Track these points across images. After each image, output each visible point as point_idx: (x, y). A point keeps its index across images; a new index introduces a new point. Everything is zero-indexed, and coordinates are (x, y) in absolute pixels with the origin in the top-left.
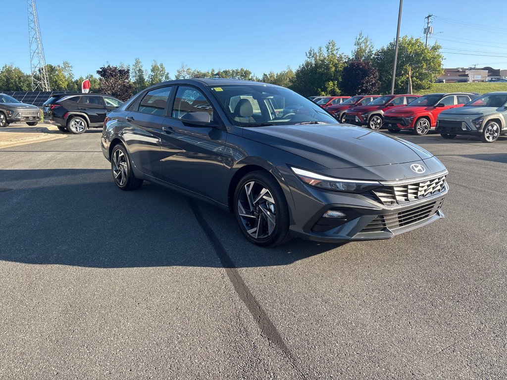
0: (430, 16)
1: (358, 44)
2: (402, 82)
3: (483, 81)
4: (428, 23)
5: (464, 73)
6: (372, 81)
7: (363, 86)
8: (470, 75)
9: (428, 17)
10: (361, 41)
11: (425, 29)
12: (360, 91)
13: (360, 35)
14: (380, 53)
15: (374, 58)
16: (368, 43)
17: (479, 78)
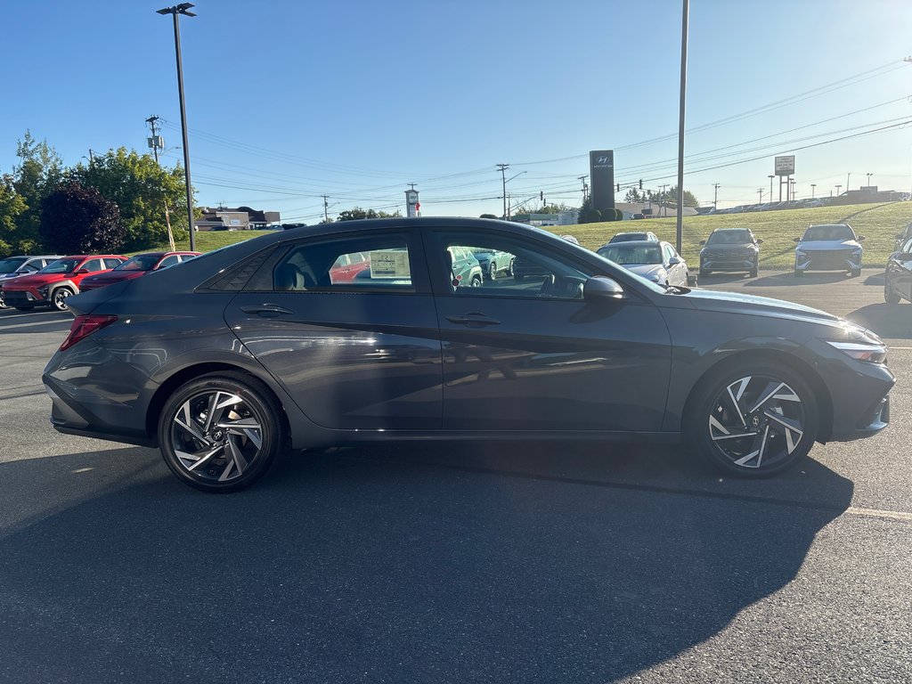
0: (155, 118)
1: (23, 153)
2: (136, 228)
3: (244, 229)
4: (153, 130)
5: (213, 216)
6: (110, 226)
7: (94, 236)
8: (224, 219)
9: (152, 120)
10: (30, 149)
11: (150, 140)
12: (89, 245)
13: (28, 136)
14: (76, 173)
15: (64, 182)
16: (49, 155)
17: (237, 223)
